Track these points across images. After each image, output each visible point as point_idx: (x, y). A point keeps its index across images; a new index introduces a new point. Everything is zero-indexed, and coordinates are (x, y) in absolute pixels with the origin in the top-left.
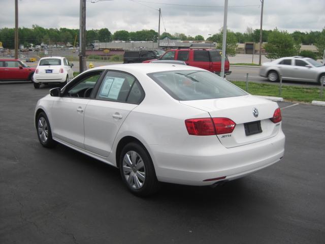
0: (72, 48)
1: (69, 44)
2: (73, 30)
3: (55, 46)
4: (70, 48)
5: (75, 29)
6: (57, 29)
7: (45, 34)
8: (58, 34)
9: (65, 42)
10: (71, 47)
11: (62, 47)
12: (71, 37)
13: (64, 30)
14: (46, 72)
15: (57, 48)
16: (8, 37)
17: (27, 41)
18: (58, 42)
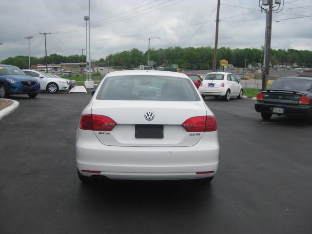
0: (298, 69)
1: (295, 65)
2: (301, 51)
3: (281, 66)
4: (295, 69)
5: (303, 50)
6: (285, 50)
7: (273, 54)
8: (285, 55)
9: (292, 63)
10: (297, 67)
11: (288, 67)
12: (298, 58)
13: (292, 51)
14: (209, 86)
15: (283, 68)
16: (238, 57)
17: (255, 61)
18: (284, 62)
